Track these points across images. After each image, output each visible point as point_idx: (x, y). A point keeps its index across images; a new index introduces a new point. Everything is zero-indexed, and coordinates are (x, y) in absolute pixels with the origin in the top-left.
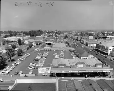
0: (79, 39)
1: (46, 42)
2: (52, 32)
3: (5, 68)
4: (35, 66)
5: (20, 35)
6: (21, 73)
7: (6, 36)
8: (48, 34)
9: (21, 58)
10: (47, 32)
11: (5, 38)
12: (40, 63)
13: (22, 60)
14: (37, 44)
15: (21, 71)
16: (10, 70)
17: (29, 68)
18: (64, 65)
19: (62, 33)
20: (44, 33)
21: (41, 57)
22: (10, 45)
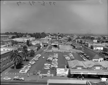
0: (83, 42)
1: (52, 44)
2: (55, 35)
3: (22, 67)
4: (50, 66)
5: (26, 36)
6: (39, 73)
7: (13, 37)
8: (52, 36)
9: (34, 59)
10: (50, 35)
11: (13, 39)
12: (53, 64)
13: (36, 60)
14: (45, 46)
15: (40, 71)
16: (28, 69)
17: (45, 68)
18: (82, 67)
19: (64, 36)
20: (48, 35)
21: (52, 58)
22: (20, 46)
